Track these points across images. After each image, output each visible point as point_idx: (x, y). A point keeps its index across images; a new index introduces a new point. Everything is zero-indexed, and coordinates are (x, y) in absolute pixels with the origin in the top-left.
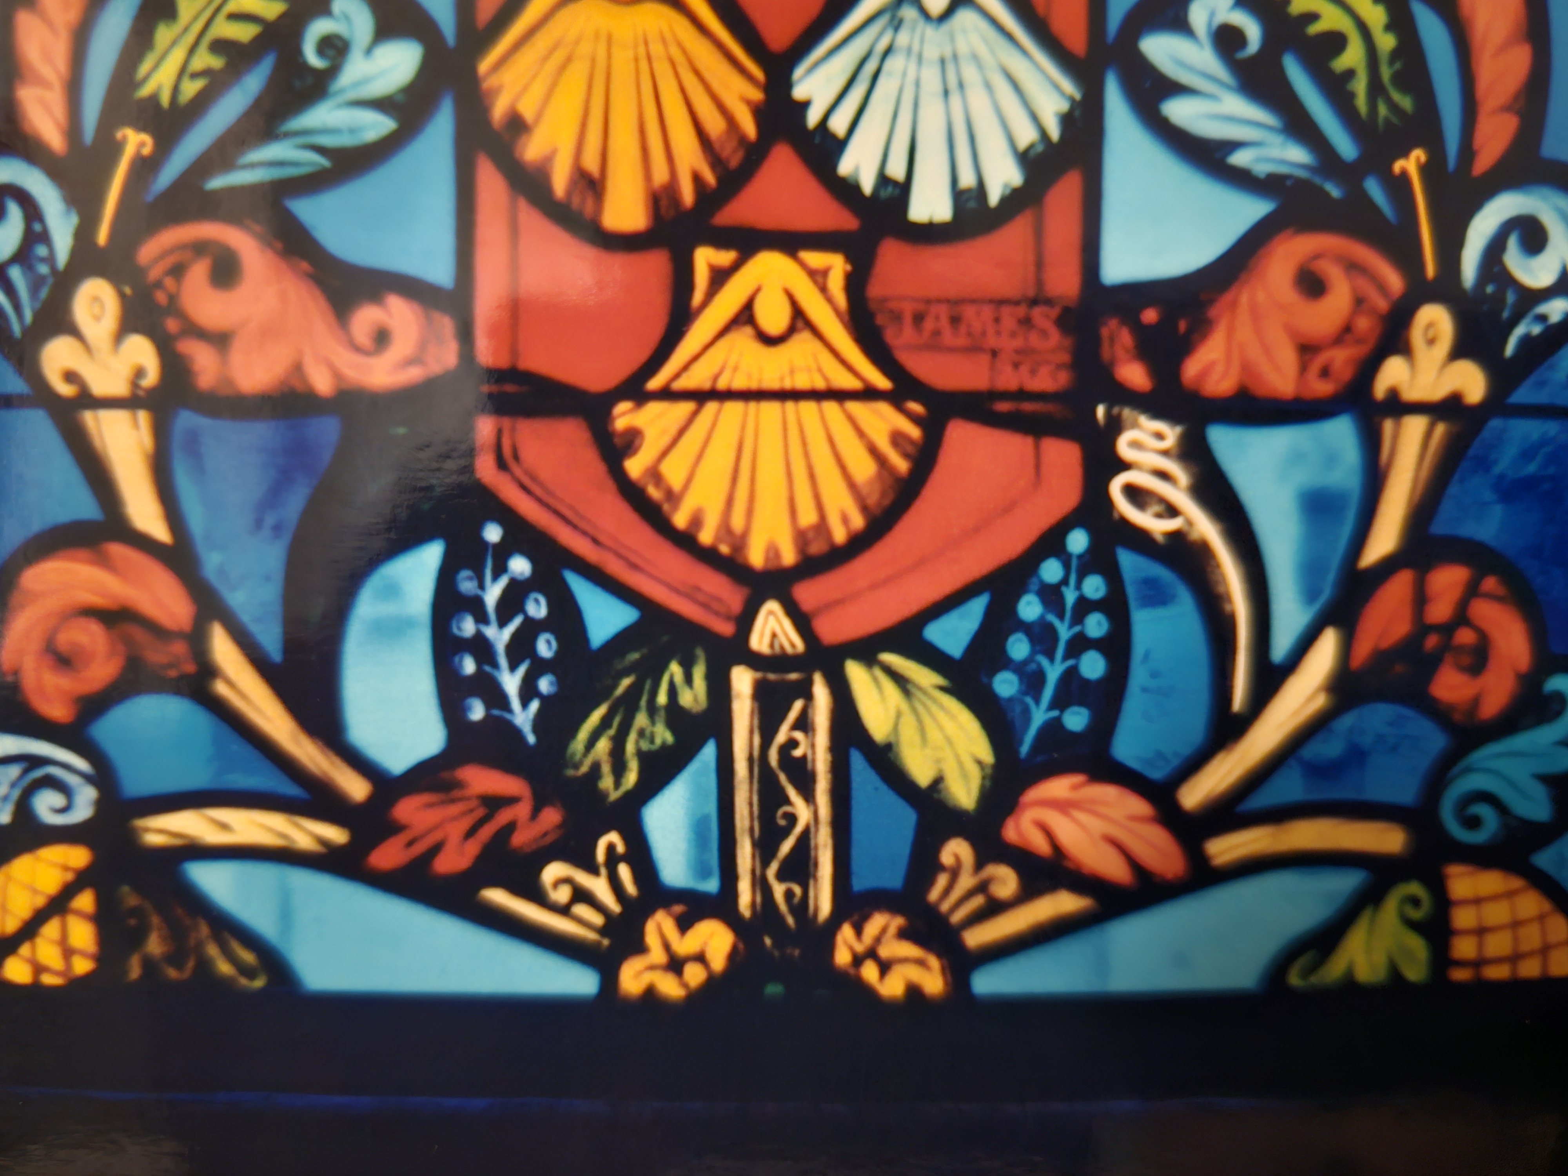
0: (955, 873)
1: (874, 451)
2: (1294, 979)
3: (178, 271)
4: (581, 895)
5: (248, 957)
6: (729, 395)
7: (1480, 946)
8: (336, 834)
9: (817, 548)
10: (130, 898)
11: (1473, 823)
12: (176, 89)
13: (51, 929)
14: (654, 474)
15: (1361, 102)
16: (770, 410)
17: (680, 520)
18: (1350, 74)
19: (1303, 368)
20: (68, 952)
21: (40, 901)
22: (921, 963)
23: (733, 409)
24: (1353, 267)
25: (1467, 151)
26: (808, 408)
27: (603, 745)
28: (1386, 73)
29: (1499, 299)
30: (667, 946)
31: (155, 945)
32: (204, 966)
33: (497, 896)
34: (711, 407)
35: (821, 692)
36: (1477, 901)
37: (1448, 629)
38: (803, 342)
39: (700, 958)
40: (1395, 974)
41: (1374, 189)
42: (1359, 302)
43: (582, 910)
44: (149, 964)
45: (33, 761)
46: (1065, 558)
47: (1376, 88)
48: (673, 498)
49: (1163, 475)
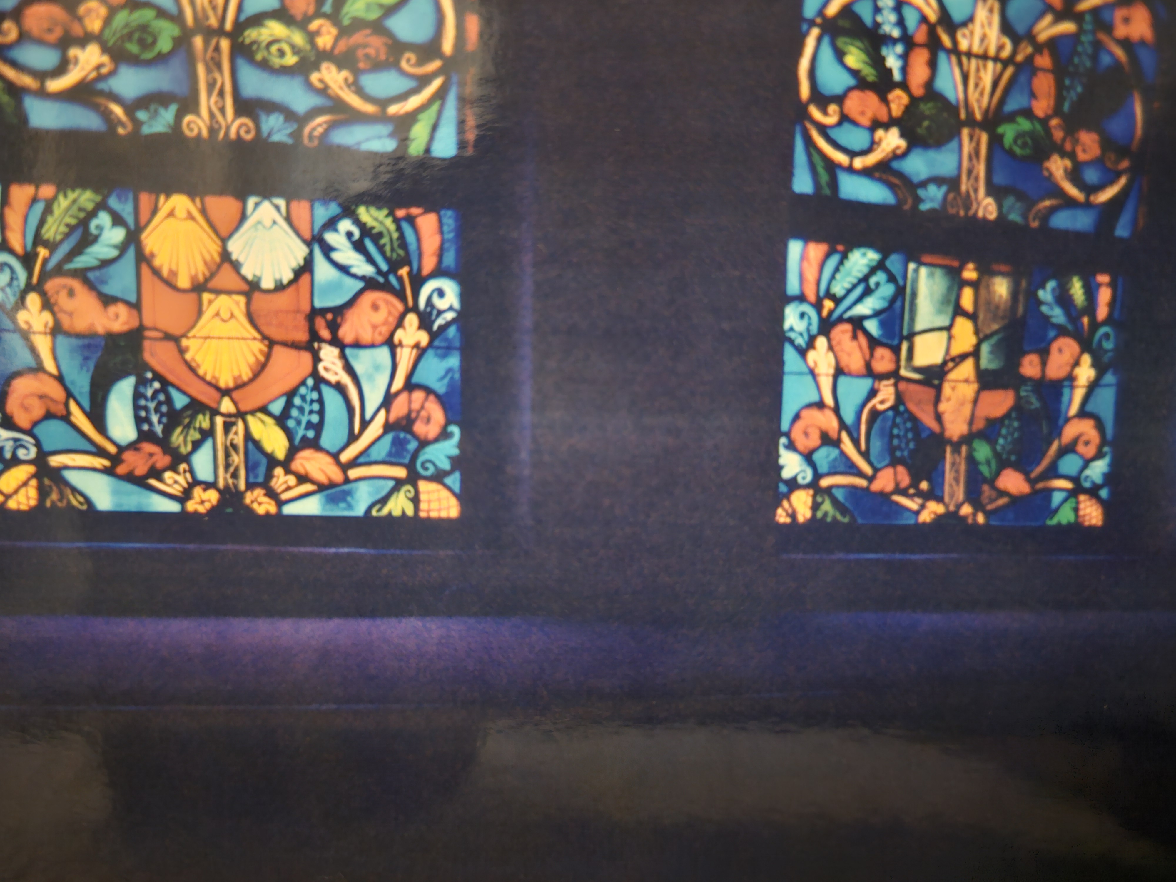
0: (278, 477)
1: (255, 355)
2: (374, 513)
3: (57, 292)
4: (176, 482)
5: (81, 499)
6: (213, 338)
7: (429, 505)
8: (106, 463)
9: (239, 382)
10: (47, 481)
11: (426, 469)
12: (54, 238)
13: (23, 491)
14: (193, 359)
15: (388, 253)
16: (225, 342)
17: (201, 372)
18: (384, 245)
19: (374, 332)
20: (28, 498)
21: (20, 483)
22: (269, 503)
23: (214, 342)
24: (387, 302)
25: (420, 269)
26: (236, 342)
27: (181, 438)
28: (396, 244)
29: (430, 313)
30: (200, 496)
31: (54, 496)
32: (69, 502)
33: (153, 482)
34: (208, 341)
35: (240, 425)
36: (428, 492)
37: (418, 412)
38: (233, 322)
39: (209, 501)
40: (404, 513)
41: (392, 279)
42: (390, 313)
43: (176, 486)
44: (53, 503)
45: (16, 440)
46: (307, 387)
47: (393, 250)
48: (198, 366)
49: (334, 363)
